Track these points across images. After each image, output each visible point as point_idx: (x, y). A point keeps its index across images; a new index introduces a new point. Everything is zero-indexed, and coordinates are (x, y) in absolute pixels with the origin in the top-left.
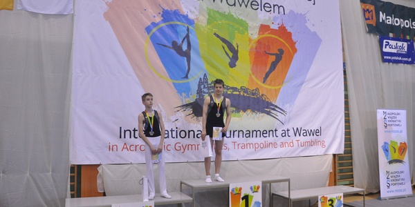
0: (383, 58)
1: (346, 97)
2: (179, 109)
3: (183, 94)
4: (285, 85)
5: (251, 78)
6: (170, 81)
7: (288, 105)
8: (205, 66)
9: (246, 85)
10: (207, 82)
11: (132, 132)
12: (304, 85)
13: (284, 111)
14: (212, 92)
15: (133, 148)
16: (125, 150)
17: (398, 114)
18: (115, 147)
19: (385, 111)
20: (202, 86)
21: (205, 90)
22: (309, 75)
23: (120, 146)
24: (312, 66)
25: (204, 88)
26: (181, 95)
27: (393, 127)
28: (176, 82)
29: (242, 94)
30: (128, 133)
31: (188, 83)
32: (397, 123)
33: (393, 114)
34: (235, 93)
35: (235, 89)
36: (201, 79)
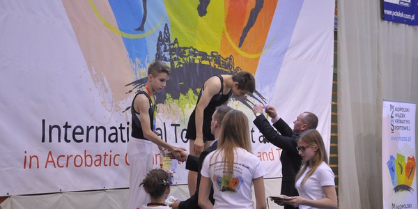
0: (382, 13)
1: (335, 76)
2: (131, 87)
3: (137, 59)
4: (265, 51)
5: (224, 36)
6: (119, 34)
7: (267, 88)
8: (167, 11)
9: (217, 49)
10: (168, 40)
11: (63, 130)
12: (287, 54)
13: (263, 98)
14: (175, 59)
15: (62, 162)
16: (50, 166)
17: (407, 110)
18: (34, 160)
19: (393, 103)
20: (162, 48)
21: (167, 55)
22: (295, 36)
23: (43, 158)
24: (298, 21)
25: (165, 51)
26: (134, 62)
27: (400, 131)
28: (126, 35)
29: (212, 65)
30: (55, 131)
31: (144, 40)
32: (405, 125)
33: (401, 109)
34: (204, 62)
35: (204, 55)
36: (160, 33)
